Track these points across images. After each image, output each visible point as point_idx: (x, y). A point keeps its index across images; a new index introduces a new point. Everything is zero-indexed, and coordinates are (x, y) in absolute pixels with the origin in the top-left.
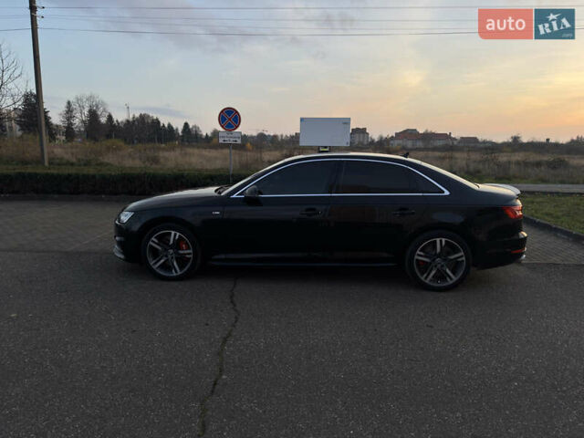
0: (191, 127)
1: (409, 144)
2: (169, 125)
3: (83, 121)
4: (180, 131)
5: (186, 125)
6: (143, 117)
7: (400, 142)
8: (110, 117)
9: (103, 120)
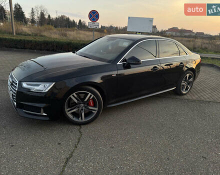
0: (82, 21)
1: (174, 34)
2: (73, 21)
3: (38, 17)
4: (77, 23)
5: (80, 21)
6: (63, 17)
7: (170, 33)
8: (49, 16)
9: (46, 17)
